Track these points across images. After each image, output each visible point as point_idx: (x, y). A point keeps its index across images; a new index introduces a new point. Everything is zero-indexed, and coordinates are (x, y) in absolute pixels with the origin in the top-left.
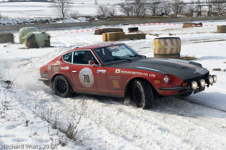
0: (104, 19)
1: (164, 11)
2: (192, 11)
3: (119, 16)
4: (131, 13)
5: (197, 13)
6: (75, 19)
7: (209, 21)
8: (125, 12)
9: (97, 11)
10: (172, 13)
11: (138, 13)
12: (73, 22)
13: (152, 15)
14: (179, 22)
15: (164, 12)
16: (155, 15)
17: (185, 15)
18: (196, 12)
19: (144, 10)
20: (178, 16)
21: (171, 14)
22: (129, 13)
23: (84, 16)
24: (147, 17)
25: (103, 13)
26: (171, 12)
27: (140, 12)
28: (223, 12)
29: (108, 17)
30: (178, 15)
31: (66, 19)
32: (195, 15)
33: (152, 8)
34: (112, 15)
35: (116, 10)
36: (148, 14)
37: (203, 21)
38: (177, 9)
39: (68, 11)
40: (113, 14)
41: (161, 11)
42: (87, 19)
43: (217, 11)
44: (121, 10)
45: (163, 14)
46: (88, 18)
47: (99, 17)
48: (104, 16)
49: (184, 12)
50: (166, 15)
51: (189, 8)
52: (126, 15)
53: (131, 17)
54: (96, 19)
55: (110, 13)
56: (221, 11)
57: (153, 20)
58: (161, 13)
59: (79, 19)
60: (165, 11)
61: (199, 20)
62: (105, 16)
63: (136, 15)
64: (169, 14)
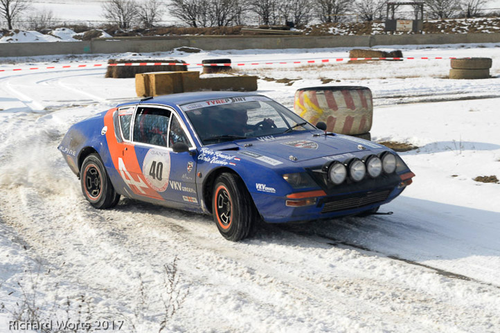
0: (126, 35)
1: (292, 17)
2: (371, 19)
3: (170, 27)
4: (201, 20)
5: (383, 25)
6: (44, 33)
7: (416, 46)
8: (185, 18)
9: (107, 13)
10: (315, 22)
11: (221, 20)
12: (37, 41)
13: (260, 28)
14: (337, 48)
15: (294, 20)
16: (268, 28)
17: (350, 27)
18: (379, 20)
19: (239, 13)
20: (331, 32)
21: (311, 26)
22: (196, 18)
23: (68, 24)
24: (246, 33)
25: (122, 17)
26: (311, 20)
27: (228, 18)
28: (451, 22)
29: (137, 31)
30: (331, 29)
31: (17, 31)
32: (377, 28)
33: (259, 8)
34: (148, 24)
35: (161, 11)
36: (248, 24)
37: (402, 46)
38: (329, 12)
39: (22, 11)
40: (151, 21)
41: (286, 17)
42: (78, 34)
43: (436, 21)
44: (172, 12)
45: (290, 25)
46: (82, 31)
47: (110, 29)
48: (125, 26)
49: (348, 20)
50: (298, 28)
51: (361, 9)
52: (189, 26)
53: (203, 31)
54: (104, 35)
55: (142, 20)
56: (447, 21)
57: (267, 40)
58: (283, 23)
59: (54, 32)
60: (296, 17)
61: (390, 43)
62: (129, 27)
63: (216, 25)
64: (308, 26)
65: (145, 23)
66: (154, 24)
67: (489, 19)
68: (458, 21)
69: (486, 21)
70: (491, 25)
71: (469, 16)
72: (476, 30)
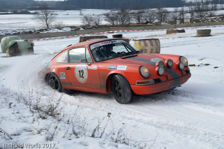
0: (89, 29)
2: (176, 19)
3: (105, 25)
4: (116, 22)
5: (180, 21)
6: (60, 29)
8: (110, 22)
9: (82, 21)
10: (157, 21)
11: (123, 22)
13: (137, 24)
15: (149, 21)
16: (139, 24)
17: (169, 22)
19: (129, 19)
20: (162, 24)
21: (155, 22)
22: (114, 22)
23: (68, 26)
24: (132, 26)
25: (88, 22)
26: (155, 20)
27: (125, 21)
29: (93, 27)
31: (50, 29)
32: (178, 22)
33: (136, 17)
35: (101, 20)
36: (133, 23)
38: (161, 17)
39: (52, 22)
41: (146, 20)
43: (199, 19)
44: (106, 20)
45: (147, 22)
46: (73, 28)
47: (83, 27)
48: (89, 25)
49: (168, 20)
50: (150, 23)
51: (173, 16)
52: (111, 24)
53: (117, 26)
54: (82, 29)
56: (203, 18)
57: (138, 28)
58: (145, 22)
59: (63, 29)
61: (182, 27)
63: (121, 24)
64: (154, 22)
65: (96, 24)
66: (99, 24)
67: (218, 17)
68: (207, 18)
69: (217, 18)
70: (218, 19)
71: (211, 16)
72: (213, 21)
